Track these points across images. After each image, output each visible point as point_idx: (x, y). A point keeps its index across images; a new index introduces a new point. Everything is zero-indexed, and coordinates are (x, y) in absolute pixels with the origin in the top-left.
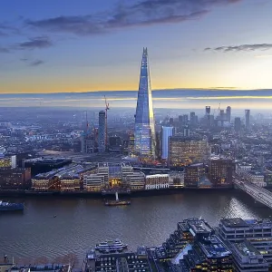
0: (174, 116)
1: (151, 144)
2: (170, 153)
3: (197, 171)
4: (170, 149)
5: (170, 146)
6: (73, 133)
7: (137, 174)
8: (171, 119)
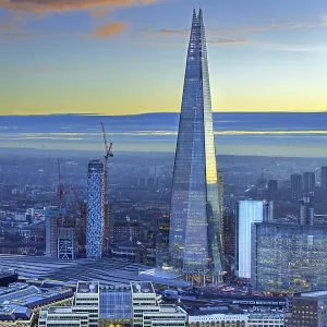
0: (282, 175)
1: (210, 240)
2: (255, 264)
3: (315, 310)
4: (255, 254)
5: (256, 245)
6: (31, 211)
7: (168, 311)
8: (273, 183)
